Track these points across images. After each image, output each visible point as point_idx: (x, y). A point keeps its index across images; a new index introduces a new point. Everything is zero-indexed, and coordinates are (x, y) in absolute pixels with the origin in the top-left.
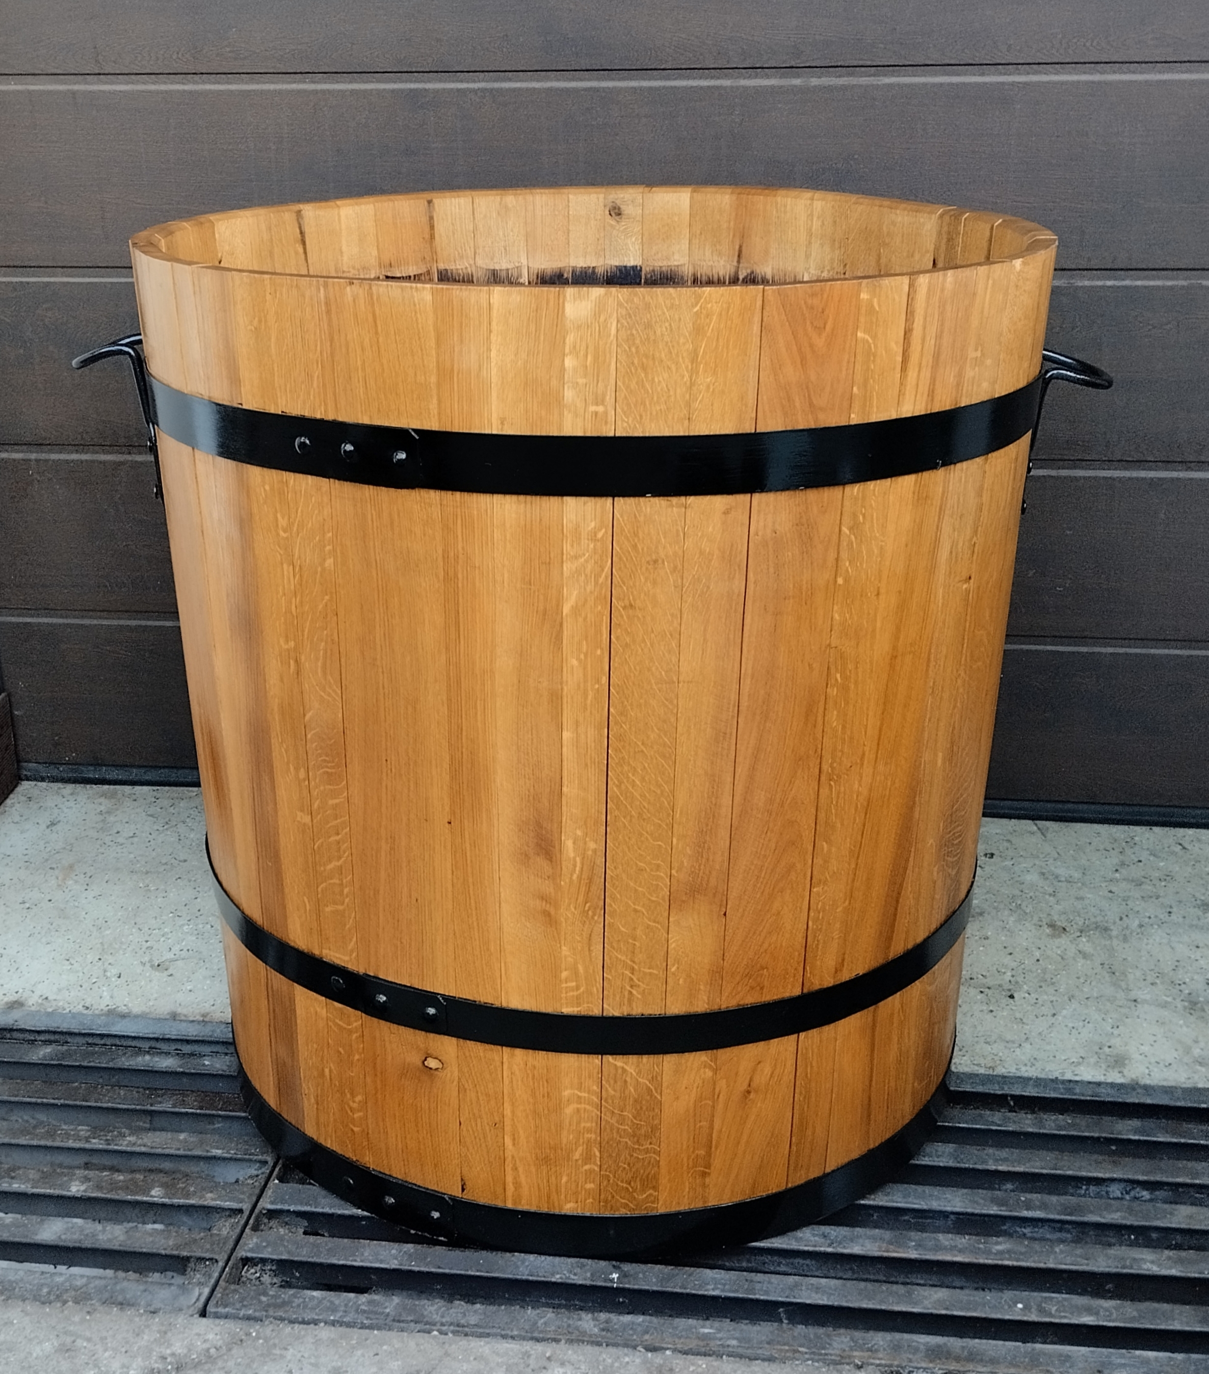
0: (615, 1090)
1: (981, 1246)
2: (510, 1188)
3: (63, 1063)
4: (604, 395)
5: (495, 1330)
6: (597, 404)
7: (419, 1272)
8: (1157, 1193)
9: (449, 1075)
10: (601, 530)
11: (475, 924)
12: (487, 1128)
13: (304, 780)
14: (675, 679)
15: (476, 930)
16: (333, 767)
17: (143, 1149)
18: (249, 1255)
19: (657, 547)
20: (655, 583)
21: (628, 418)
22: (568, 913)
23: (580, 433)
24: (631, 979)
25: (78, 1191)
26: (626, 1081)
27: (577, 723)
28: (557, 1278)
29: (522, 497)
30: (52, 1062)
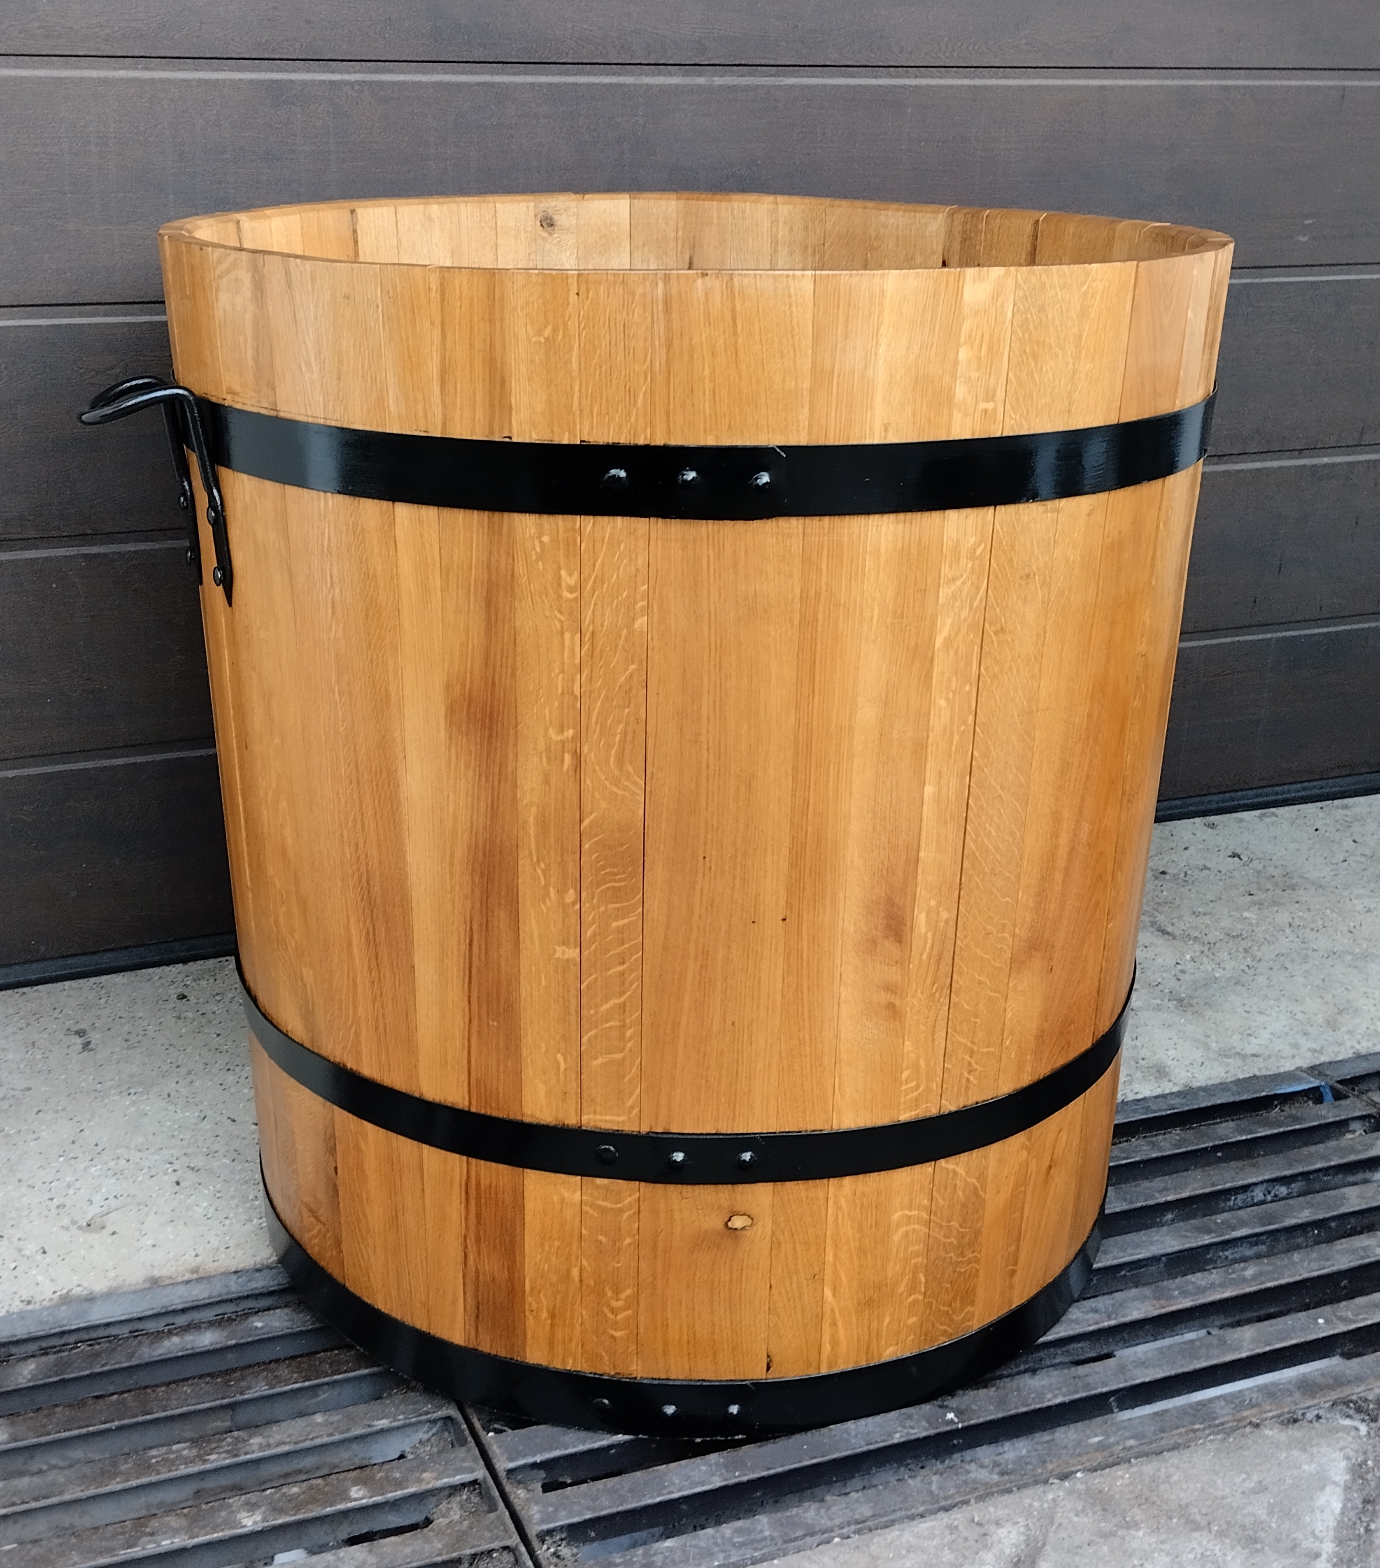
0: (944, 1199)
1: (1233, 1276)
2: (827, 1348)
3: (66, 1376)
4: (995, 390)
5: (898, 1514)
6: (987, 401)
7: (749, 1482)
8: (1293, 1186)
9: (760, 1231)
10: (979, 546)
11: (807, 1037)
12: (804, 1283)
13: (574, 903)
14: (1034, 708)
15: (808, 1044)
16: (624, 879)
17: (286, 1448)
18: (545, 1527)
19: (1030, 560)
20: (1025, 602)
21: (1015, 414)
22: (914, 1001)
23: (968, 436)
24: (970, 1064)
25: (255, 1523)
26: (955, 1185)
27: (940, 775)
28: (897, 1438)
29: (901, 516)
30: (51, 1380)
